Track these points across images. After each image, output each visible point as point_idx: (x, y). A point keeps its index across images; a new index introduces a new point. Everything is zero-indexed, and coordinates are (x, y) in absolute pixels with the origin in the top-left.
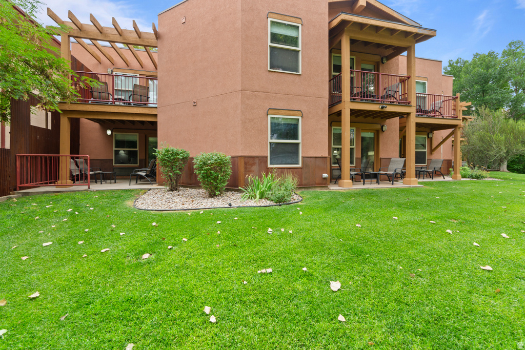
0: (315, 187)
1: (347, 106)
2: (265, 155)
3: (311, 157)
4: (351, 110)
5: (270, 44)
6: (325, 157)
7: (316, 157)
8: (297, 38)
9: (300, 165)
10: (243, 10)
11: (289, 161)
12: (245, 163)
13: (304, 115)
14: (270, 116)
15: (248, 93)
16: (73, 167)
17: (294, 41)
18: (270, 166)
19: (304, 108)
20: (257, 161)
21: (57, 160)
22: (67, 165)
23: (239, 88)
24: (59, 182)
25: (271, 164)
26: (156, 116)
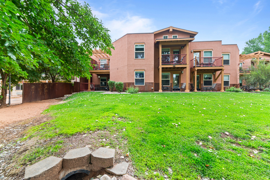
0: (149, 92)
1: (161, 67)
2: (134, 82)
3: (148, 83)
4: (162, 68)
5: (135, 52)
6: (153, 83)
7: (149, 83)
8: (144, 48)
9: (144, 85)
10: (127, 44)
11: (141, 84)
12: (128, 84)
13: (146, 70)
14: (135, 71)
15: (129, 66)
16: (91, 86)
17: (142, 49)
18: (135, 85)
19: (145, 69)
20: (131, 84)
21: (88, 84)
22: (90, 86)
23: (127, 65)
24: (88, 90)
25: (136, 85)
26: (109, 72)
